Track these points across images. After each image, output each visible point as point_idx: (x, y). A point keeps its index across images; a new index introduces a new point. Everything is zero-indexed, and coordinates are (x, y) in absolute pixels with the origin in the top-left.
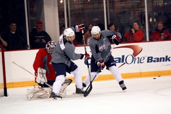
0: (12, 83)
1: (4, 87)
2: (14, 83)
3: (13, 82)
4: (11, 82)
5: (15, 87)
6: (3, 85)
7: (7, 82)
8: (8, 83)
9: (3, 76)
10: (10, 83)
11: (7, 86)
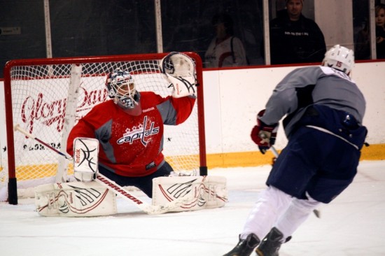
0: (220, 155)
1: (199, 165)
2: (226, 154)
3: (225, 152)
4: (220, 152)
5: (230, 165)
6: (198, 158)
7: (208, 151)
8: (211, 155)
9: (198, 136)
10: (216, 155)
11: (208, 164)
